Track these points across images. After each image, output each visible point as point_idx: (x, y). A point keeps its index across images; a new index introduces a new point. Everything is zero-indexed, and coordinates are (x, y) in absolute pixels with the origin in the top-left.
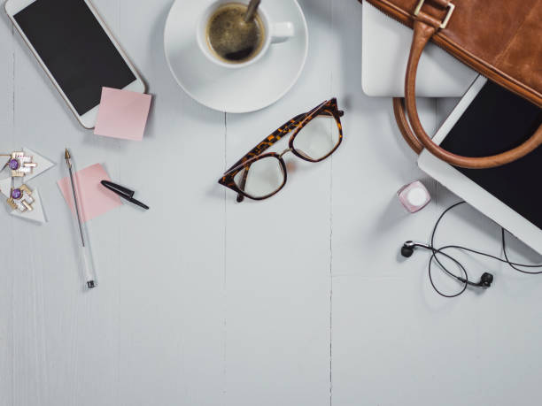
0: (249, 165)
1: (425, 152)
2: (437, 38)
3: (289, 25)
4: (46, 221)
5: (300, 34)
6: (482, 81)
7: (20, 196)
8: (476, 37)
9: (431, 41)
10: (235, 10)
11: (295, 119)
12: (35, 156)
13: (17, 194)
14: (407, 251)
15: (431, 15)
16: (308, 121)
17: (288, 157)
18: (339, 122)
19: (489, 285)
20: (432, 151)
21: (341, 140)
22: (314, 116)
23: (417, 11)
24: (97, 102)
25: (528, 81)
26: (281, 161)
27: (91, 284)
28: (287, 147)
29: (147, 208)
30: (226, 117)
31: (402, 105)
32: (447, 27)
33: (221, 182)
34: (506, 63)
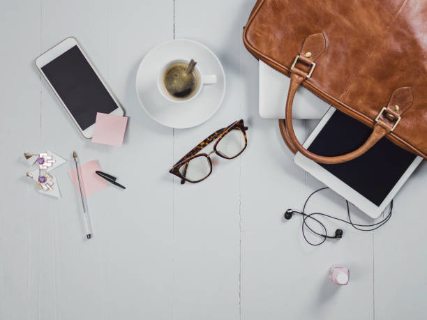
0: (188, 161)
1: (298, 153)
2: (305, 84)
3: (214, 76)
4: (61, 196)
5: (220, 79)
6: (333, 110)
7: (45, 181)
8: (329, 83)
9: (301, 84)
10: (180, 67)
11: (217, 132)
12: (54, 155)
13: (43, 180)
14: (288, 215)
15: (300, 69)
16: (226, 134)
17: (214, 156)
18: (245, 134)
19: (341, 237)
20: (302, 152)
21: (246, 145)
22: (229, 131)
23: (293, 68)
24: (94, 121)
25: (362, 110)
26: (209, 159)
27: (89, 236)
28: (213, 150)
29: (124, 188)
30: (174, 131)
31: (284, 125)
32: (311, 77)
33: (171, 172)
34: (347, 99)
